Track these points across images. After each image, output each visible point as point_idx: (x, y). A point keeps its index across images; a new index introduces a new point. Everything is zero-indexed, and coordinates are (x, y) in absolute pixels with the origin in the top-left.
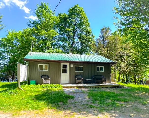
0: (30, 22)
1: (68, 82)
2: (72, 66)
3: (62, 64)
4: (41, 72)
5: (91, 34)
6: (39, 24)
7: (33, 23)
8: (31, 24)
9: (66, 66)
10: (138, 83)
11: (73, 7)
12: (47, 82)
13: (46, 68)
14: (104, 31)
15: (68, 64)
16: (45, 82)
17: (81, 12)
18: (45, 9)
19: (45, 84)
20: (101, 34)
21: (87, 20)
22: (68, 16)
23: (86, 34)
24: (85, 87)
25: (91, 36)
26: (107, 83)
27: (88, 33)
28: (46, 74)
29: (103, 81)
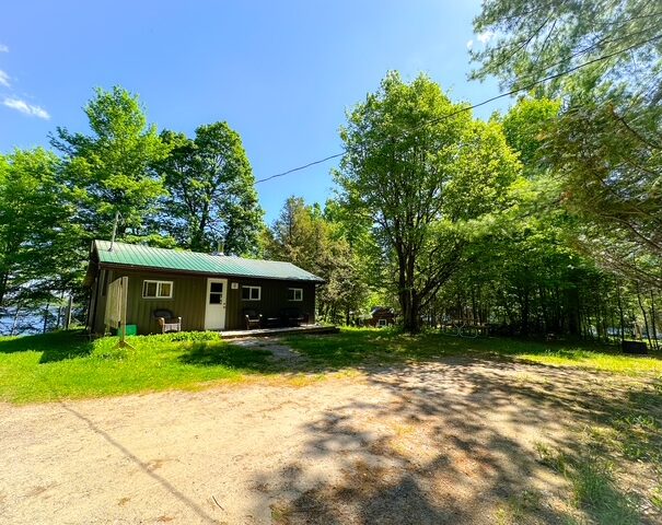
0: (62, 137)
1: (223, 327)
2: (235, 286)
3: (210, 281)
4: (152, 301)
5: (256, 205)
6: (96, 149)
7: (74, 141)
8: (67, 144)
9: (221, 285)
10: (353, 326)
11: (213, 125)
12: (174, 326)
13: (164, 291)
14: (292, 205)
15: (225, 282)
16: (168, 327)
17: (233, 144)
18: (125, 109)
19: (167, 332)
20: (284, 211)
21: (250, 170)
22: (197, 147)
23: (243, 204)
24: (269, 335)
25: (256, 210)
26: (304, 326)
27: (248, 202)
28: (166, 307)
29: (301, 321)
